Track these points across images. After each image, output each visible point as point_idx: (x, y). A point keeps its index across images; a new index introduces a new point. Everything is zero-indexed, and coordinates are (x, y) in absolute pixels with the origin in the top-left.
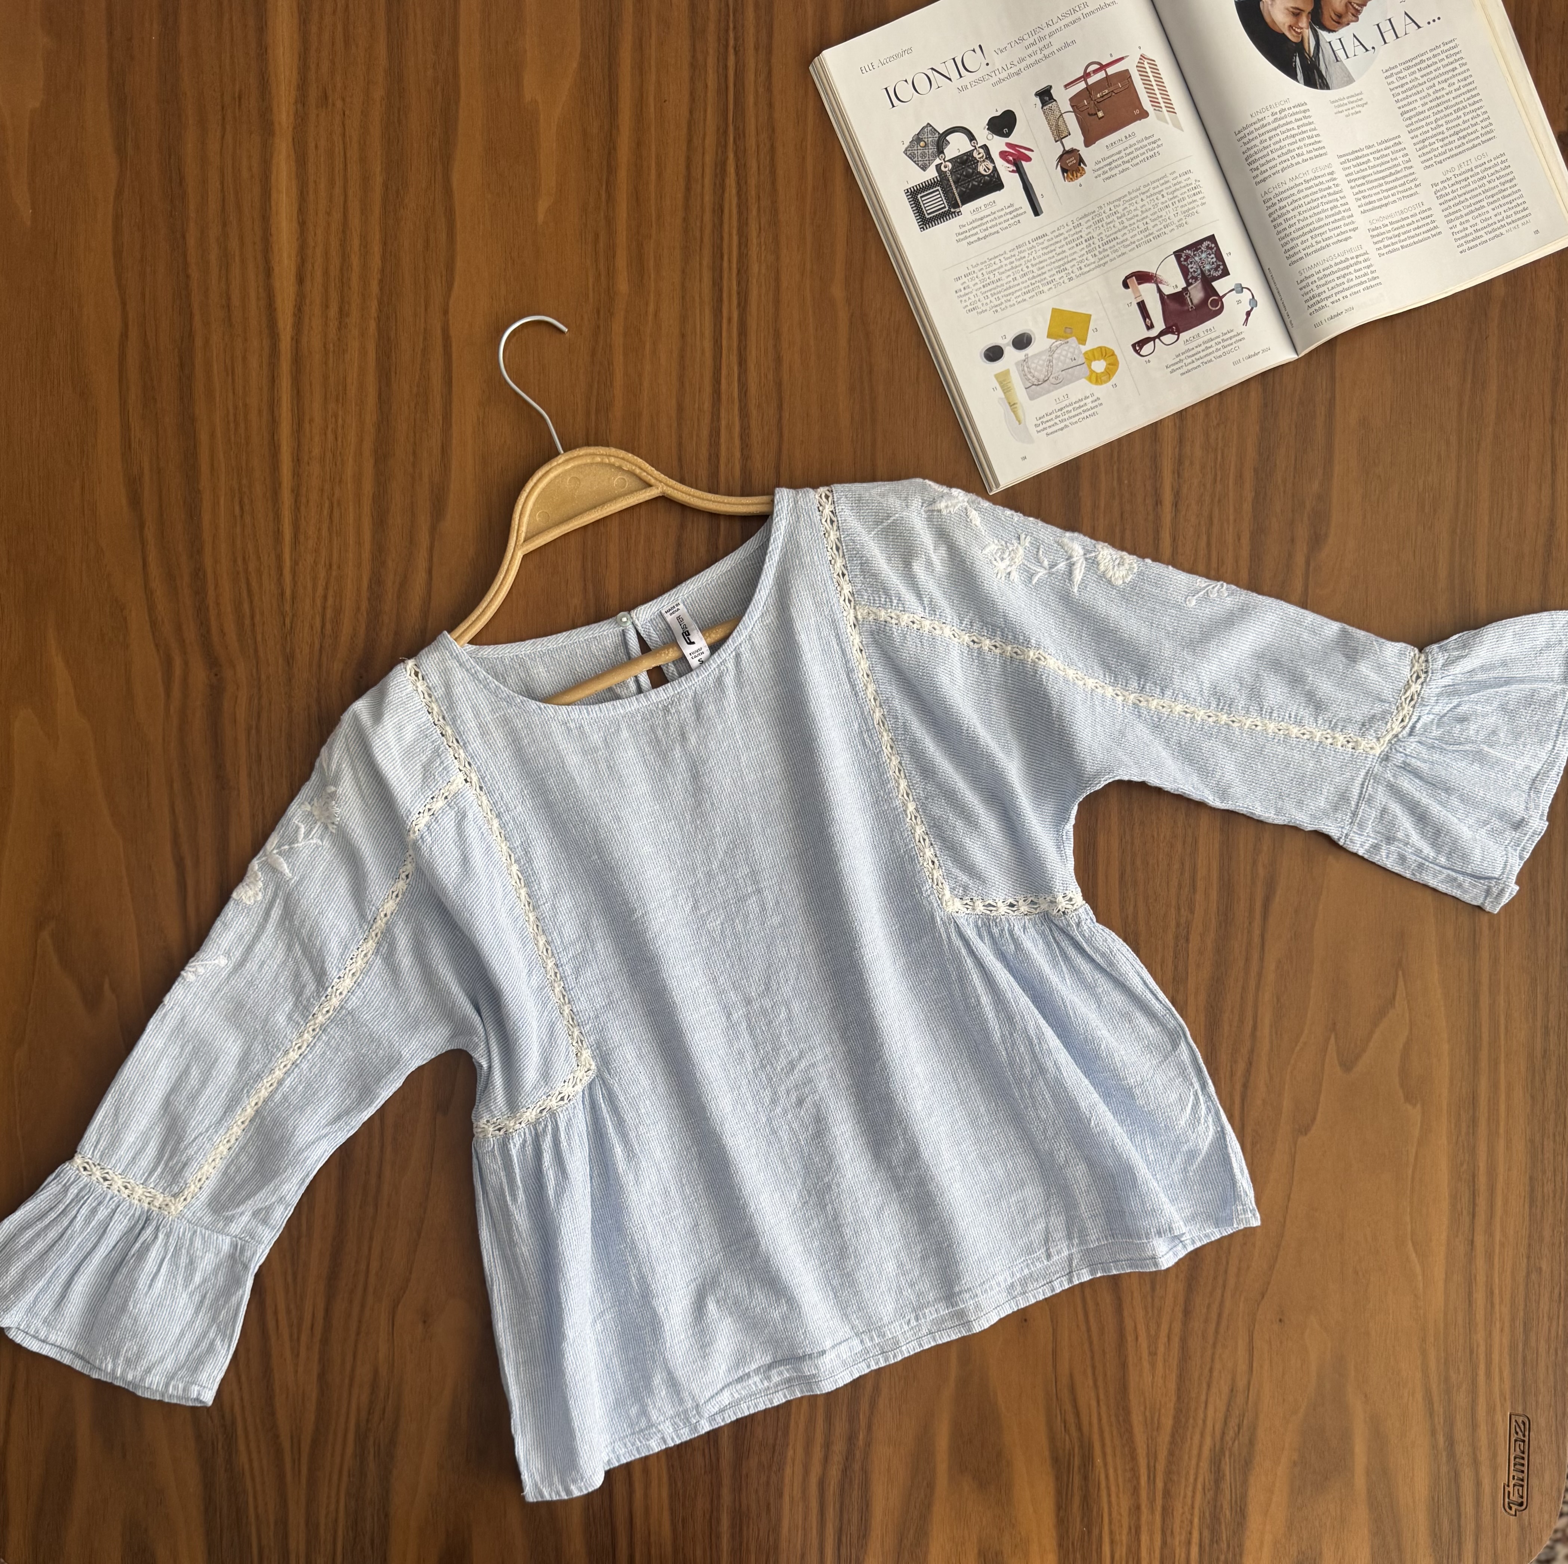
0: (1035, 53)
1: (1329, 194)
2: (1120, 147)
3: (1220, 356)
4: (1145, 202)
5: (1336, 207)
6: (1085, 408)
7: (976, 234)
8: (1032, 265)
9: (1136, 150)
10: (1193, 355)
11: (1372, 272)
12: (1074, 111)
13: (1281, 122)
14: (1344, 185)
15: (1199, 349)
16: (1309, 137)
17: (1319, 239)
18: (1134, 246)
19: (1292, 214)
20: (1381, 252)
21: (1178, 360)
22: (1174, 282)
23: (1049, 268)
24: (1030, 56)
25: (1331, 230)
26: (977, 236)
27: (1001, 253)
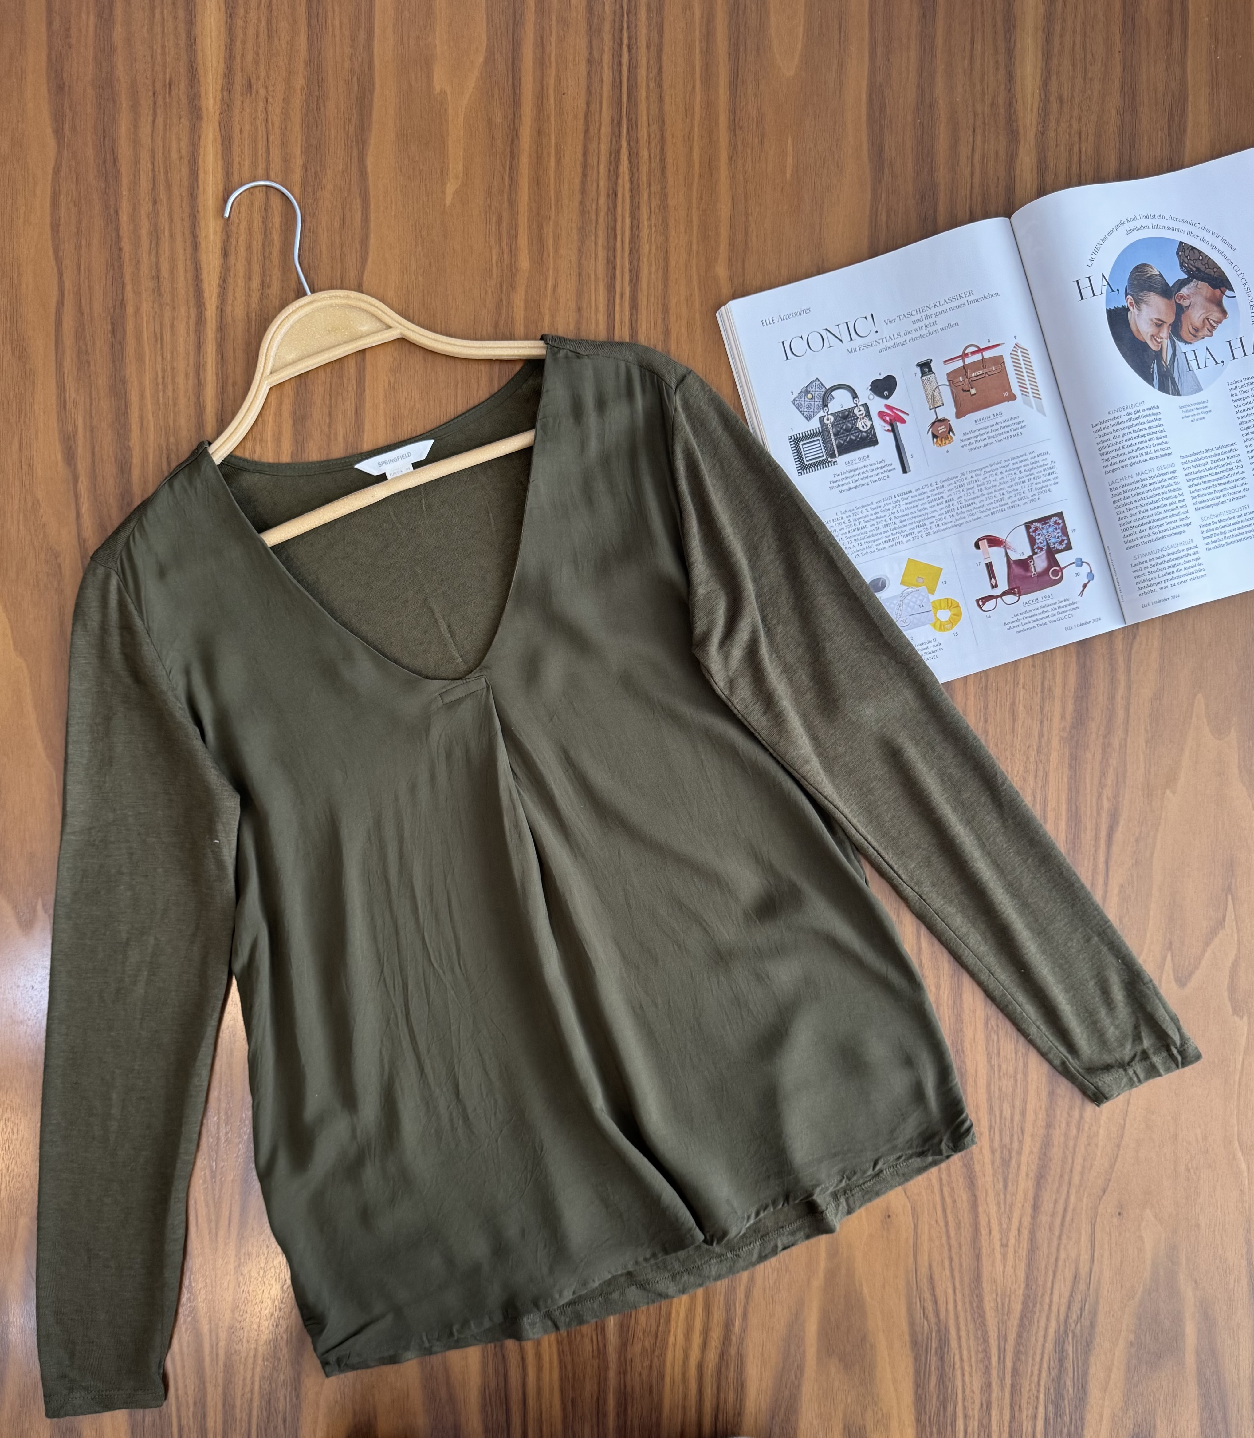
0: (921, 328)
1: (1170, 491)
2: (986, 424)
3: (1055, 621)
4: (1004, 475)
5: (1174, 502)
7: (849, 483)
8: (895, 518)
9: (1002, 428)
10: (1030, 617)
11: (1199, 565)
12: (950, 385)
13: (1135, 422)
14: (1184, 485)
15: (1037, 612)
16: (1157, 438)
17: (1156, 530)
18: (989, 512)
19: (1135, 505)
20: (1208, 546)
21: (1016, 619)
22: (1021, 549)
23: (910, 522)
24: (916, 330)
25: (1167, 524)
26: (849, 486)
27: (869, 503)
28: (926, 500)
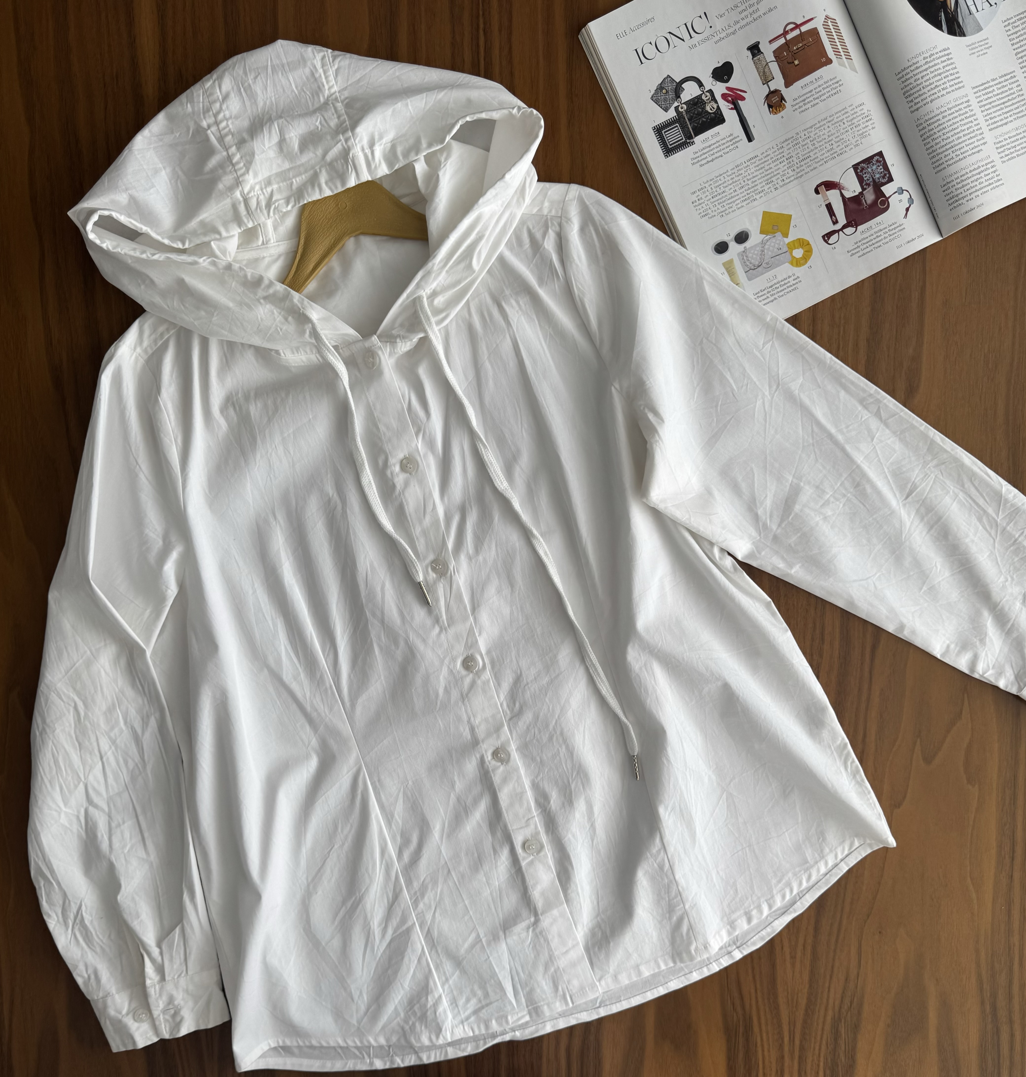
0: (747, 17)
1: (967, 118)
2: (811, 87)
3: (887, 242)
4: (830, 129)
5: (971, 127)
6: (788, 285)
7: (706, 158)
8: (748, 180)
9: (824, 89)
10: (867, 243)
11: (997, 176)
12: (777, 61)
13: (931, 64)
14: (977, 111)
15: (872, 237)
16: (951, 75)
17: (959, 152)
18: (823, 162)
19: (938, 134)
20: (1002, 160)
21: (856, 246)
22: (853, 188)
23: (760, 181)
24: (743, 19)
25: (967, 146)
26: (707, 160)
27: (725, 171)
28: (770, 161)
